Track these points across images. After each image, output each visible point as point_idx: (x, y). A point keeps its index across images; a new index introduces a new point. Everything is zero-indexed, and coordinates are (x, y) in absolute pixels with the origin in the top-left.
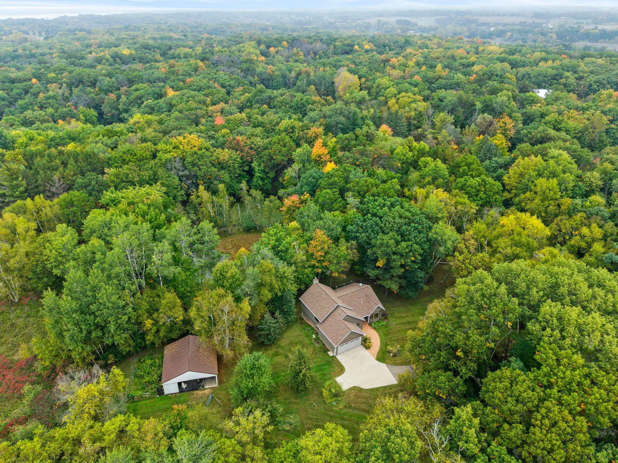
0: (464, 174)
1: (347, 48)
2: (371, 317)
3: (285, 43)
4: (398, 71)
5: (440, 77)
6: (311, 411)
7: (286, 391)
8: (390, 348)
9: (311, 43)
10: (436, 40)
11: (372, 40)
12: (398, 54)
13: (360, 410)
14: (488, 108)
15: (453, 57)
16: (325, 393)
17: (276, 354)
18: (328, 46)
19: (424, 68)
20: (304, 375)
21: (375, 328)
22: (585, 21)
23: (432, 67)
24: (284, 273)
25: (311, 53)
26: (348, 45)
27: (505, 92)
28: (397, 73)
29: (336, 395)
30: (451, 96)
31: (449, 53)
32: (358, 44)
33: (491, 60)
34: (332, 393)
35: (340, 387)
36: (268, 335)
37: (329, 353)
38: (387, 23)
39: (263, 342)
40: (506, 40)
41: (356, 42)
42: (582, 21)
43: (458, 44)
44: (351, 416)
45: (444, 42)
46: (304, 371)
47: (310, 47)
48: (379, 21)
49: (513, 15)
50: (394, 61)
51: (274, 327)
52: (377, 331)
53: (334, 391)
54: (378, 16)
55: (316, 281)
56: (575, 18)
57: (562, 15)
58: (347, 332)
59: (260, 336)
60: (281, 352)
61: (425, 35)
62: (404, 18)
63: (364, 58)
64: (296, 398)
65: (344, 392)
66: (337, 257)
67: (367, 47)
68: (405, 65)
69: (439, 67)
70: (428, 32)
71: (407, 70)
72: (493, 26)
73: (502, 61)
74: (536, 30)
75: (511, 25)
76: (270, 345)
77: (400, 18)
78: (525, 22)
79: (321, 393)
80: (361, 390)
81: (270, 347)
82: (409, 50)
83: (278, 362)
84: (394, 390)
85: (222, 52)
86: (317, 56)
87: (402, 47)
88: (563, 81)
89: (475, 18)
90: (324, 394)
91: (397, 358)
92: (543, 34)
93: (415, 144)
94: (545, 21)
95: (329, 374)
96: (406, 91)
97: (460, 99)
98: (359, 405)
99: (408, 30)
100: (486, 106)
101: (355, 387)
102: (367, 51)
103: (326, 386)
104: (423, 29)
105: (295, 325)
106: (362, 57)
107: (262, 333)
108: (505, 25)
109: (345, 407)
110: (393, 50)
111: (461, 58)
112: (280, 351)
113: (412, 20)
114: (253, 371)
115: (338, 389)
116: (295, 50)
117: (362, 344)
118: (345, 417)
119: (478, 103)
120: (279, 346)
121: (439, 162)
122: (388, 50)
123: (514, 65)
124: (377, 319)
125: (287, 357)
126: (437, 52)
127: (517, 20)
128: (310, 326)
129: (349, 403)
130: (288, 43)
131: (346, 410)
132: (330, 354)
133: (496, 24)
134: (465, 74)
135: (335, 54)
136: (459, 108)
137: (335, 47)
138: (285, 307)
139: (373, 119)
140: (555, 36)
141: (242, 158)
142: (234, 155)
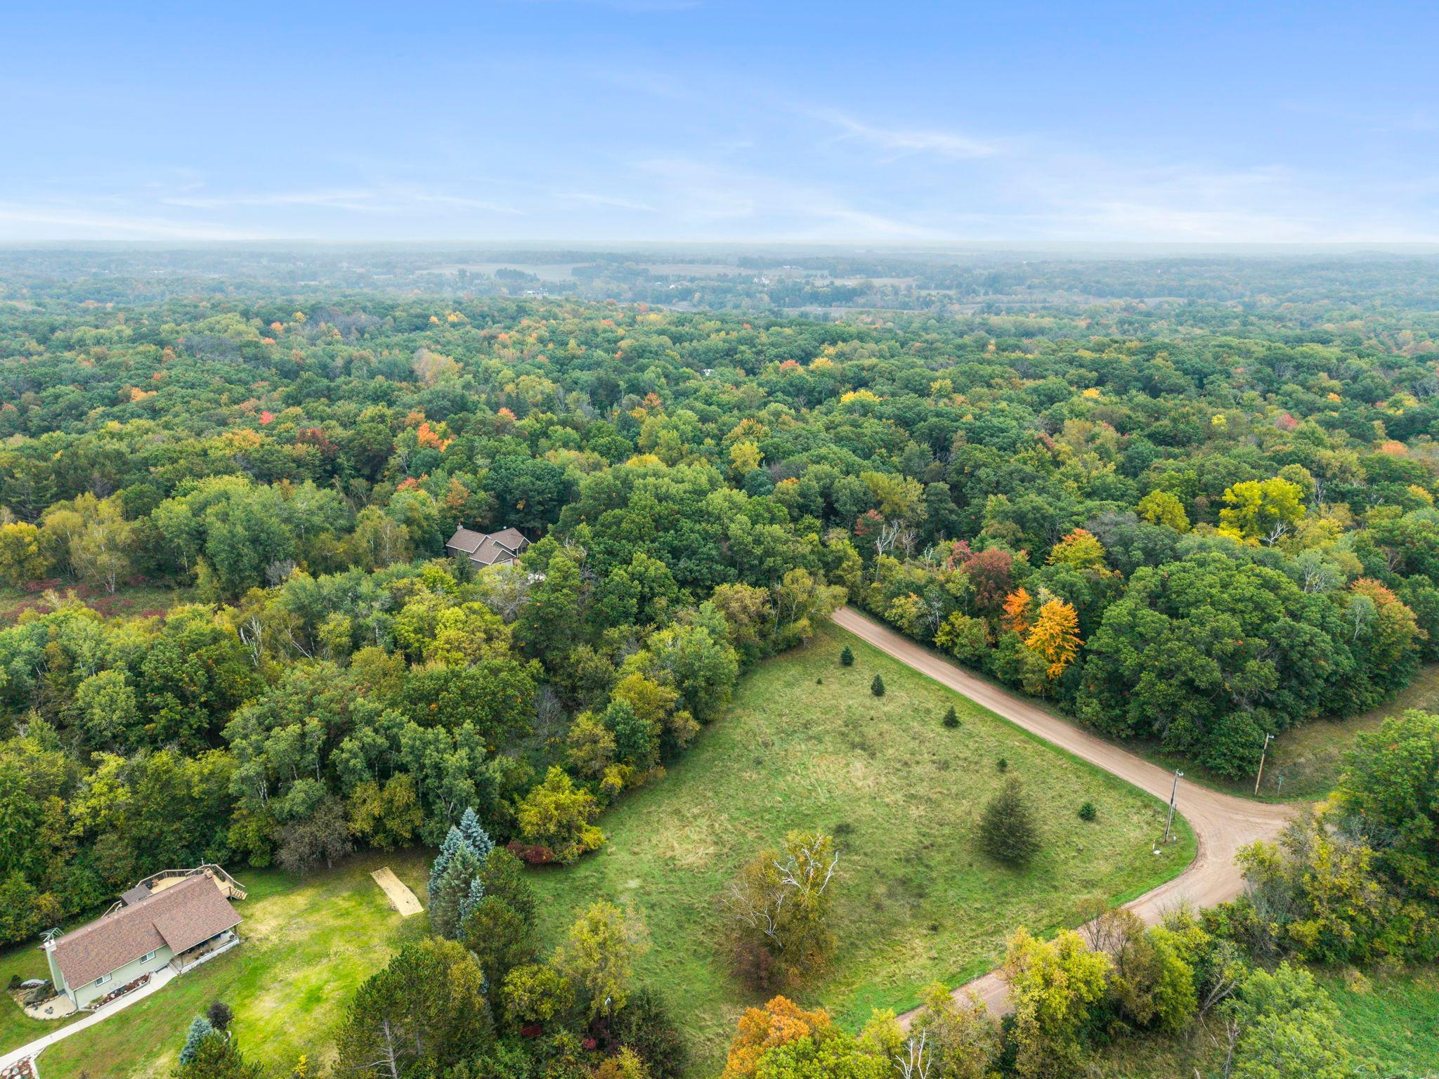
0: (595, 436)
1: (419, 321)
2: (516, 550)
3: (299, 314)
4: (512, 350)
5: (574, 357)
9: (348, 314)
10: (568, 307)
11: (458, 305)
12: (509, 328)
14: (635, 388)
15: (594, 331)
18: (382, 318)
19: (551, 346)
22: (819, 273)
23: (564, 344)
25: (353, 329)
26: (417, 316)
27: (653, 368)
28: (511, 352)
30: (586, 376)
31: (589, 324)
32: (436, 314)
33: (647, 334)
38: (477, 276)
40: (695, 306)
41: (432, 310)
42: (814, 272)
43: (607, 313)
45: (582, 310)
47: (349, 320)
48: (462, 273)
49: (707, 261)
50: (503, 337)
54: (458, 262)
55: (460, 527)
56: (806, 268)
57: (785, 262)
61: (552, 297)
62: (511, 267)
63: (453, 335)
66: (478, 501)
67: (453, 318)
68: (522, 343)
69: (572, 343)
70: (560, 294)
71: (526, 349)
72: (675, 282)
73: (662, 333)
74: (739, 287)
75: (702, 279)
77: (502, 266)
78: (726, 275)
82: (526, 322)
85: (178, 332)
86: (367, 336)
87: (513, 319)
88: (738, 356)
89: (642, 266)
92: (748, 295)
93: (541, 415)
94: (756, 272)
96: (528, 374)
97: (599, 379)
99: (522, 289)
100: (633, 385)
102: (454, 325)
104: (552, 288)
106: (447, 334)
108: (692, 280)
110: (499, 322)
111: (605, 331)
113: (529, 270)
116: (323, 325)
119: (621, 383)
121: (568, 429)
122: (490, 323)
123: (677, 339)
126: (571, 323)
127: (714, 270)
130: (305, 314)
133: (679, 278)
134: (607, 351)
135: (400, 331)
136: (600, 391)
137: (395, 319)
139: (488, 403)
140: (766, 298)
141: (323, 452)
142: (312, 450)
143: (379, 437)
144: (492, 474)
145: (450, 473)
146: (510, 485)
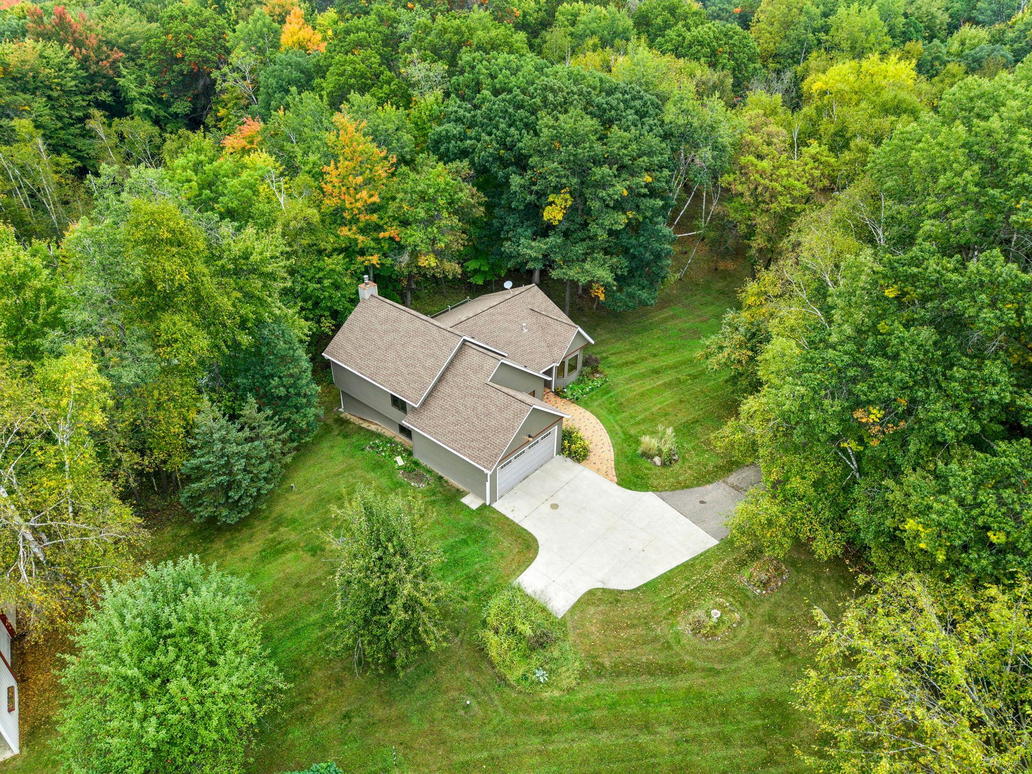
2: (561, 369)
6: (463, 734)
7: (339, 682)
8: (649, 442)
13: (638, 674)
16: (496, 644)
17: (276, 550)
20: (411, 606)
21: (576, 401)
24: (246, 256)
29: (540, 642)
34: (521, 636)
35: (544, 610)
36: (226, 488)
37: (466, 500)
39: (212, 520)
44: (613, 706)
46: (407, 589)
51: (248, 457)
52: (586, 406)
53: (526, 629)
55: (368, 290)
58: (517, 415)
59: (196, 499)
60: (293, 537)
64: (387, 700)
65: (562, 623)
66: (423, 197)
76: (243, 524)
79: (481, 650)
80: (614, 597)
81: (246, 532)
83: (287, 579)
84: (717, 567)
90: (493, 653)
91: (676, 467)
95: (488, 570)
98: (626, 654)
101: (591, 593)
103: (492, 621)
105: (325, 445)
107: (202, 484)
109: (584, 675)
112: (287, 534)
114: (160, 658)
115: (539, 618)
117: (562, 450)
118: (596, 715)
120: (279, 522)
124: (575, 375)
125: (316, 550)
128: (379, 436)
129: (593, 659)
131: (589, 689)
132: (472, 501)
138: (275, 382)
141: (84, 63)
142: (56, 52)
143: (200, 32)
144: (454, 104)
145: (337, 101)
146: (526, 142)
